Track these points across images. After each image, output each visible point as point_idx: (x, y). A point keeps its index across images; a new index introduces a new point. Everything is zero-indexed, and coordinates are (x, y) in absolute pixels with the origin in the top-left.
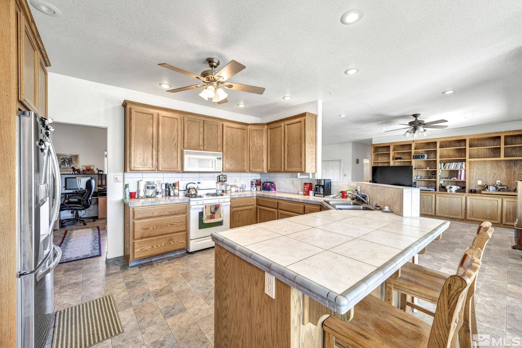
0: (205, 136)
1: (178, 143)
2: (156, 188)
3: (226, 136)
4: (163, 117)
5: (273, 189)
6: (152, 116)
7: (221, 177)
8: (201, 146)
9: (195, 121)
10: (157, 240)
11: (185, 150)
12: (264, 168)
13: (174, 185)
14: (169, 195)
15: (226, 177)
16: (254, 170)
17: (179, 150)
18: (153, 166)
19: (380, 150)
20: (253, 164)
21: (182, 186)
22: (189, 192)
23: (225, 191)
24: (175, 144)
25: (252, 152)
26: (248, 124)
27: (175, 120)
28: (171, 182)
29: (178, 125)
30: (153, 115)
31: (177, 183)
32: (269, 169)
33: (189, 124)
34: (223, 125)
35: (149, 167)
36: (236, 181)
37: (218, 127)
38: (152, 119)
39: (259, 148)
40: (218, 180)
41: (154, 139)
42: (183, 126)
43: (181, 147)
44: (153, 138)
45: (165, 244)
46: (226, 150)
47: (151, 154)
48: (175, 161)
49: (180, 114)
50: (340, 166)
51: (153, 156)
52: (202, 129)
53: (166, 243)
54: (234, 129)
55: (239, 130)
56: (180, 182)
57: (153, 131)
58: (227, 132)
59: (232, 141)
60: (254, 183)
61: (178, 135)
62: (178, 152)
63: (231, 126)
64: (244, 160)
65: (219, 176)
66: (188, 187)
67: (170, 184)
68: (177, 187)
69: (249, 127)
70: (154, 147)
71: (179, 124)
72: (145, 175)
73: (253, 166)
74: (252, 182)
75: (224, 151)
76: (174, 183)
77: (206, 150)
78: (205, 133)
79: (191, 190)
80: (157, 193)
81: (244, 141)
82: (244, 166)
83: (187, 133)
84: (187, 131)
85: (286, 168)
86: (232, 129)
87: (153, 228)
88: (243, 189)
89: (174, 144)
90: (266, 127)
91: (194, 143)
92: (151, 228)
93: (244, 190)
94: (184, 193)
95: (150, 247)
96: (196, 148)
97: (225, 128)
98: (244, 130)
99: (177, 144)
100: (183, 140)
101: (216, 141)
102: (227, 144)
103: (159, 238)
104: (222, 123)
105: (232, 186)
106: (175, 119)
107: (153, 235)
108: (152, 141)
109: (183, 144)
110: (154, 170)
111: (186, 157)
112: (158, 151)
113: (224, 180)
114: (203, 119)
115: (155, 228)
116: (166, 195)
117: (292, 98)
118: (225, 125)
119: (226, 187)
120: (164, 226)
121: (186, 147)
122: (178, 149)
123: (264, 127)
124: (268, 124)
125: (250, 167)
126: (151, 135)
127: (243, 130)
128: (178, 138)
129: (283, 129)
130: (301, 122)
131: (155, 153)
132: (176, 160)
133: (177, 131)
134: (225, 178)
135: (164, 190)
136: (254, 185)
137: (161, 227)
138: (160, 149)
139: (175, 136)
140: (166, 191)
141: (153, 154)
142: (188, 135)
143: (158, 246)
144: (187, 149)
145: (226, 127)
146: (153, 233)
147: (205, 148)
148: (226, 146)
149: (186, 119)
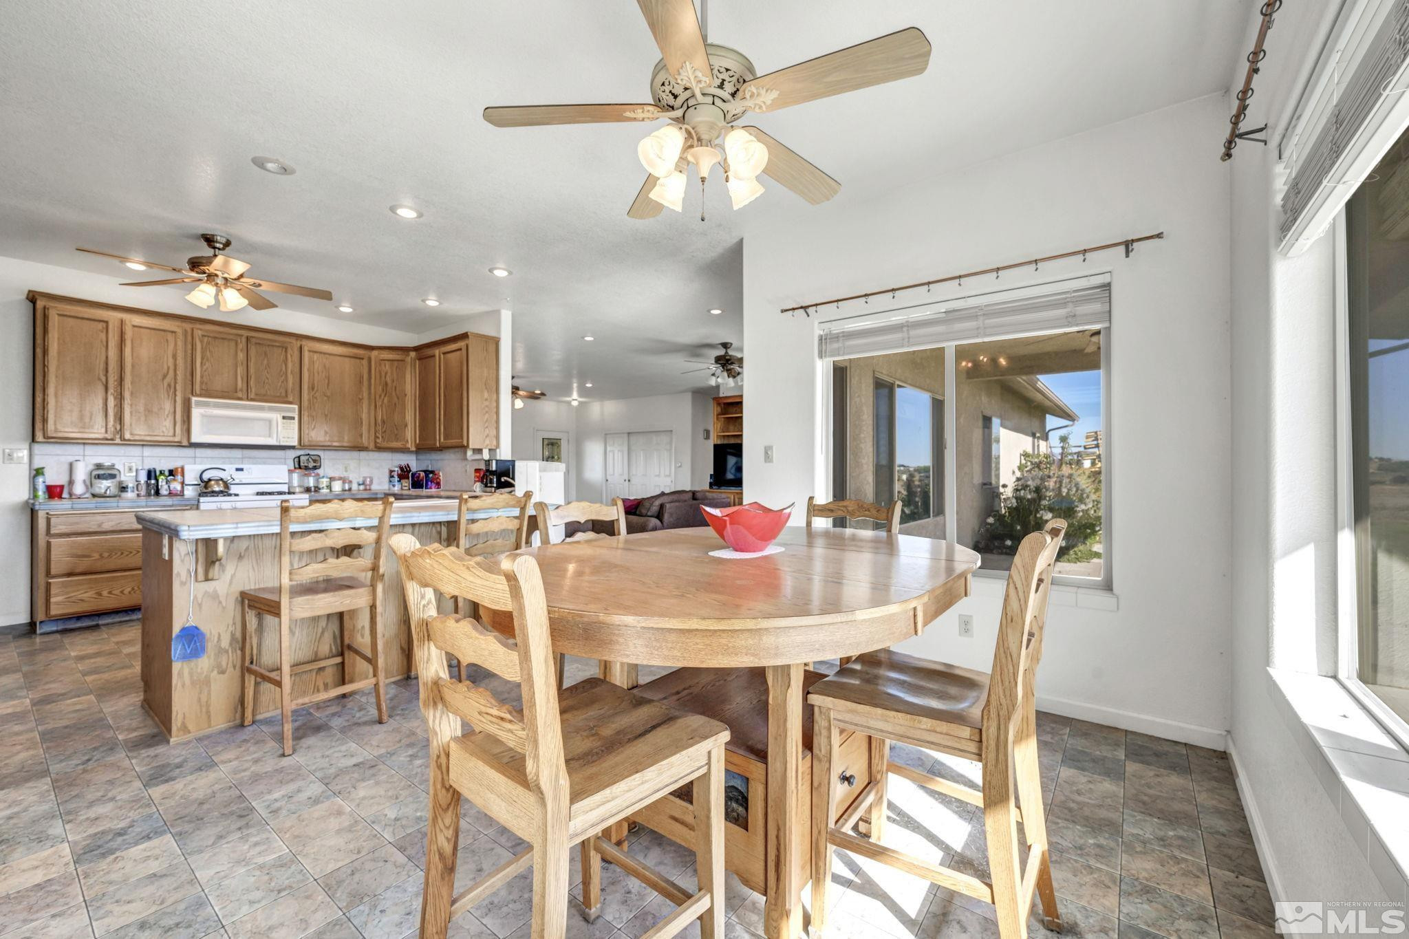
0: (252, 371)
1: (176, 383)
2: (118, 476)
3: (308, 370)
4: (136, 329)
5: (434, 485)
6: (104, 325)
7: (302, 458)
8: (241, 390)
9: (223, 339)
10: (108, 580)
11: (194, 399)
12: (407, 441)
13: (171, 473)
14: (157, 493)
15: (317, 458)
16: (385, 444)
17: (179, 399)
18: (109, 430)
19: (731, 410)
20: (383, 433)
21: (191, 476)
22: (206, 487)
23: (313, 489)
24: (169, 385)
25: (382, 406)
26: (372, 348)
27: (170, 337)
28: (166, 466)
29: (176, 344)
30: (107, 322)
31: (180, 470)
32: (418, 441)
33: (208, 343)
34: (301, 347)
35: (98, 431)
36: (346, 468)
37: (286, 351)
38: (105, 331)
39: (398, 398)
40: (297, 466)
41: (109, 374)
42: (189, 347)
43: (185, 389)
44: (107, 371)
45: (133, 589)
46: (309, 400)
47: (101, 406)
48: (168, 421)
49: (182, 322)
50: (671, 443)
51: (107, 409)
52: (241, 356)
53: (136, 588)
54: (331, 357)
55: (347, 360)
56: (187, 468)
57: (107, 357)
58: (312, 362)
59: (327, 381)
60: (395, 474)
61: (175, 365)
62: (175, 401)
63: (325, 351)
64: (362, 423)
65: (299, 457)
66: (206, 476)
67: (161, 472)
68: (179, 478)
69: (375, 353)
70: (111, 391)
71: (180, 343)
72: (90, 450)
73: (382, 437)
74: (391, 471)
75: (305, 403)
76: (171, 468)
77: (252, 400)
78: (252, 365)
79: (213, 482)
80: (123, 489)
81: (361, 382)
82: (361, 436)
83: (202, 363)
84: (202, 358)
85: (442, 440)
86: (327, 356)
87: (101, 555)
88: (366, 486)
89: (166, 385)
90: (413, 354)
91: (219, 383)
92: (96, 556)
93: (368, 487)
94: (196, 490)
95: (91, 594)
96: (230, 394)
97: (306, 355)
98: (360, 358)
99: (172, 384)
100: (189, 377)
101: (282, 382)
102: (313, 389)
103: (117, 577)
104: (299, 343)
105: (332, 479)
106: (169, 334)
107: (99, 569)
108: (104, 379)
109: (190, 386)
110: (109, 438)
111: (196, 413)
112: (120, 398)
113: (311, 465)
114: (245, 333)
115: (106, 555)
116: (149, 494)
117: (440, 304)
118: (306, 349)
119: (317, 481)
120: (131, 553)
121: (198, 392)
122: (175, 395)
123: (408, 355)
124: (417, 349)
125: (376, 437)
126: (102, 366)
127: (358, 361)
128: (175, 370)
129: (437, 362)
130: (460, 349)
131: (111, 402)
132: (171, 418)
133: (175, 357)
134: (315, 461)
135: (142, 482)
136: (396, 479)
137: (122, 553)
138: (127, 395)
139: (168, 368)
140: (148, 485)
141: (106, 405)
142: (205, 367)
143: (113, 592)
144: (197, 396)
145: (309, 351)
146: (99, 566)
147: (252, 396)
148: (309, 394)
149: (198, 333)
